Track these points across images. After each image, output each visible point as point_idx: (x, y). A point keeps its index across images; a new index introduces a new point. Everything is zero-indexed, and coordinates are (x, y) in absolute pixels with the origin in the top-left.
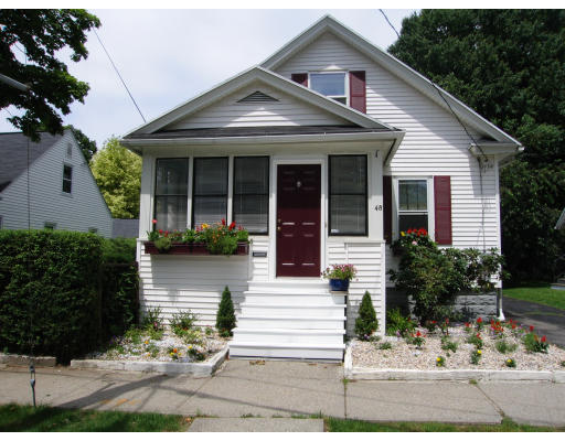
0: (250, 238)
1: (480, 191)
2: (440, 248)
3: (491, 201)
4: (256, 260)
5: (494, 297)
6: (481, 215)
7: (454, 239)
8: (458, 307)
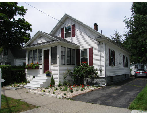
0: (39, 65)
1: (100, 51)
2: (90, 66)
3: (103, 53)
4: (40, 70)
5: (104, 80)
6: (100, 57)
7: (93, 64)
8: (95, 82)
